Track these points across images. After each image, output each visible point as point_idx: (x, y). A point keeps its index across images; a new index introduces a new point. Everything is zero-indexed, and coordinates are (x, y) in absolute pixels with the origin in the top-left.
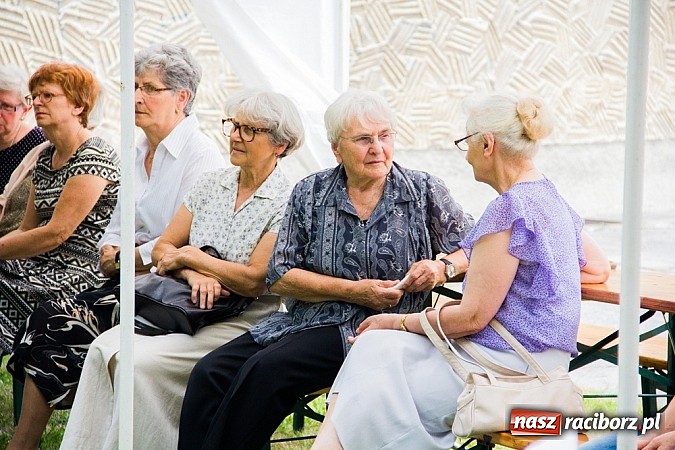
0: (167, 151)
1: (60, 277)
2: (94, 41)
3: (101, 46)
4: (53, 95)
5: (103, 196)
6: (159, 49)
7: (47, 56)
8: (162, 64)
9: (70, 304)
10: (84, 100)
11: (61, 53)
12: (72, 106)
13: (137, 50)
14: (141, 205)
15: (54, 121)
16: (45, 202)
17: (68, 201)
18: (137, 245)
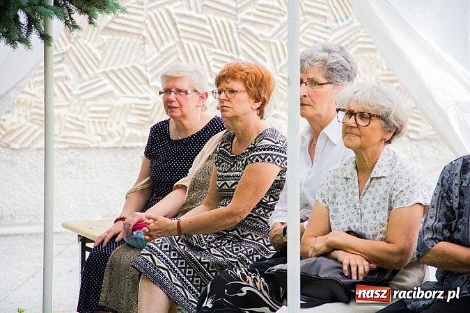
0: (328, 138)
1: (237, 250)
2: (267, 42)
3: (273, 47)
4: (237, 91)
5: (276, 181)
6: (321, 49)
7: (226, 56)
8: (324, 61)
9: (244, 272)
10: (262, 95)
11: (238, 54)
12: (252, 101)
13: (301, 50)
14: (305, 186)
15: (236, 114)
16: (226, 183)
17: (247, 185)
18: (302, 221)
